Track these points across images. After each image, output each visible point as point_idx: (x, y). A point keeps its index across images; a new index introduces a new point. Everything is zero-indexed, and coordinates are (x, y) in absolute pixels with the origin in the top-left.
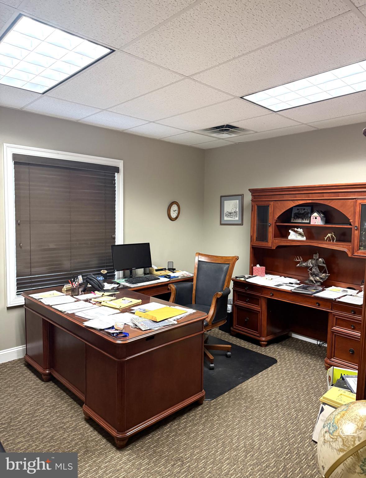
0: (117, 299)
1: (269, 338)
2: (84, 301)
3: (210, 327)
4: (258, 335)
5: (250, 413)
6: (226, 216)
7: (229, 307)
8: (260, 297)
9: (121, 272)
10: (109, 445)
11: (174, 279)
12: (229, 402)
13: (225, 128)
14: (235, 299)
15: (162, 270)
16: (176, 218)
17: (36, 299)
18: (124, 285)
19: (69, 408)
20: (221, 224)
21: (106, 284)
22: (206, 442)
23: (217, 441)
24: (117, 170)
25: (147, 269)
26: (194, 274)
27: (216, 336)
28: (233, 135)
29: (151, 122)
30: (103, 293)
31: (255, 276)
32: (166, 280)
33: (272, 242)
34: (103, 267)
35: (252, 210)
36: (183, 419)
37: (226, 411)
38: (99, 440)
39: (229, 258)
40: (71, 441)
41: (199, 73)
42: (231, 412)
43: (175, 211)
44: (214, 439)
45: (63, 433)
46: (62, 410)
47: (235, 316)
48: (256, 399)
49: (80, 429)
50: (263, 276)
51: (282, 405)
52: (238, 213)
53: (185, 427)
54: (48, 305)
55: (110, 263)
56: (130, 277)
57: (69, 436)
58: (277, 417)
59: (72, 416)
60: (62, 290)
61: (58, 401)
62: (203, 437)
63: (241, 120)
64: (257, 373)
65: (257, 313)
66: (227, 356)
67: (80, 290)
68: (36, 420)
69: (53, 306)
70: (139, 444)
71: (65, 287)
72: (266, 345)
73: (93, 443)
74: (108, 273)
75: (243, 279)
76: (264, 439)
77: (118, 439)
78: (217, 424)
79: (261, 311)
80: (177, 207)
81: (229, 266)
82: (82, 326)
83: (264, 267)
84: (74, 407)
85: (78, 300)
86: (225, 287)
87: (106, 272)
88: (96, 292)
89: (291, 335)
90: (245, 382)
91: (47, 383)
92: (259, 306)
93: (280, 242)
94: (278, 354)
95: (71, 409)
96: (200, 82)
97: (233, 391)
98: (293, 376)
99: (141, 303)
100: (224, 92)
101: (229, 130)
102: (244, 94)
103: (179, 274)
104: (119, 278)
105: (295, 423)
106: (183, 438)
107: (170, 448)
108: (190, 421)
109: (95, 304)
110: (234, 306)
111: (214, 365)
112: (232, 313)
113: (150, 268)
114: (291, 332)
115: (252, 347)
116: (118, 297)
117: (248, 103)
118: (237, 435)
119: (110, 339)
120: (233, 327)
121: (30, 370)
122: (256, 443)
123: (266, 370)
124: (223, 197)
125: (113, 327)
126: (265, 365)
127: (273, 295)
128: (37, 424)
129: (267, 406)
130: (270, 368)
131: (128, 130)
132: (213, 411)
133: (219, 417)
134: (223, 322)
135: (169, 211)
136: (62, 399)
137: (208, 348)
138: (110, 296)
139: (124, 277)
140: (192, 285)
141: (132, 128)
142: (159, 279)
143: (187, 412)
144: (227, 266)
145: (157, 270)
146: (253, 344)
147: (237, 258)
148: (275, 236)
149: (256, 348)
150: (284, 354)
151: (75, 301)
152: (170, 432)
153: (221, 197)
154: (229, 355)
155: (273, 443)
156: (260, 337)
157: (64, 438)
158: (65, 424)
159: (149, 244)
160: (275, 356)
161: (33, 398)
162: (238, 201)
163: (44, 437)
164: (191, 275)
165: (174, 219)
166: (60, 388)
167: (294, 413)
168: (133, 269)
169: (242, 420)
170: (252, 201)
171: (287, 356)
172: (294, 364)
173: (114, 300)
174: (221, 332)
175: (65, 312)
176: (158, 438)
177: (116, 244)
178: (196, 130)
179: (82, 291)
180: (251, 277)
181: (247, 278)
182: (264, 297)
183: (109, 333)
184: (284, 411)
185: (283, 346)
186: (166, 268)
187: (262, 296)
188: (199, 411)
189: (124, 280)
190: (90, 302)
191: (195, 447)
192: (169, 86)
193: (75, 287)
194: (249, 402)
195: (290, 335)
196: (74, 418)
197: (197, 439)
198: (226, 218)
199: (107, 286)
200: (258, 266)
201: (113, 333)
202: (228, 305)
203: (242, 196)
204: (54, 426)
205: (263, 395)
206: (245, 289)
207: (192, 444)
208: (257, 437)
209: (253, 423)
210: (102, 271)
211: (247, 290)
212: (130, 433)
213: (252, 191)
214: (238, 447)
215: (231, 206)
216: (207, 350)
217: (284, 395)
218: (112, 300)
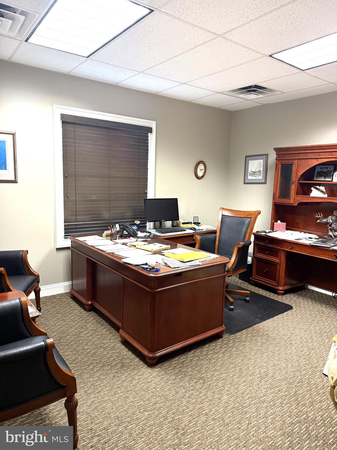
0: (149, 244)
1: (286, 288)
2: (121, 244)
3: (232, 272)
4: (276, 284)
5: (265, 348)
6: (250, 175)
7: (250, 259)
8: (279, 250)
9: (152, 223)
10: (141, 363)
11: (199, 231)
12: (246, 337)
13: (253, 88)
14: (256, 252)
15: (188, 223)
16: (203, 177)
17: (81, 241)
18: (154, 234)
19: (108, 332)
20: (245, 183)
21: (139, 233)
22: (225, 367)
23: (235, 367)
24: (150, 130)
25: (175, 222)
26: (218, 228)
27: (235, 284)
28: (261, 96)
29: (182, 83)
30: (136, 239)
31: (276, 231)
32: (192, 231)
33: (294, 199)
34: (137, 219)
35: (276, 169)
36: (206, 348)
37: (243, 345)
38: (133, 358)
39: (252, 212)
40: (110, 357)
41: (230, 31)
42: (248, 346)
43: (202, 170)
44: (232, 365)
45: (103, 351)
46: (102, 334)
47: (254, 268)
48: (272, 337)
49: (117, 349)
50: (283, 232)
51: (296, 343)
52: (262, 172)
53: (207, 355)
54: (92, 246)
55: (142, 215)
56: (160, 228)
57: (108, 353)
58: (290, 353)
59: (110, 339)
60: (102, 235)
61: (99, 327)
62: (223, 364)
63: (269, 80)
64: (273, 316)
65: (276, 265)
66: (246, 301)
67: (118, 236)
68: (81, 339)
69: (95, 247)
70: (166, 364)
71: (105, 233)
72: (283, 294)
73: (128, 361)
74: (140, 224)
75: (264, 233)
76: (278, 369)
77: (149, 358)
78: (235, 354)
79: (280, 263)
80: (203, 167)
81: (251, 220)
82: (120, 262)
83: (285, 223)
84: (112, 332)
85: (116, 243)
86: (246, 239)
87: (139, 222)
88: (131, 238)
89: (308, 286)
90: (262, 323)
91: (89, 312)
92: (278, 258)
93: (302, 199)
94: (294, 302)
95: (110, 334)
96: (231, 41)
97: (250, 329)
98: (308, 321)
99: (170, 248)
100: (254, 51)
101: (257, 90)
102: (274, 52)
103: (204, 227)
104: (150, 229)
105: (307, 359)
106: (205, 363)
107: (193, 369)
108: (212, 350)
109: (130, 247)
110: (254, 258)
111: (234, 306)
112: (251, 265)
113: (178, 221)
114: (308, 284)
115: (270, 295)
116: (150, 243)
117: (277, 61)
118: (253, 364)
119: (145, 273)
120: (252, 277)
121: (75, 301)
122: (270, 371)
123: (282, 314)
124: (248, 157)
125: (146, 264)
126: (282, 310)
127: (292, 248)
128: (82, 343)
129: (282, 343)
130: (286, 313)
131: (162, 92)
132: (232, 343)
133: (237, 349)
134: (243, 269)
135: (196, 170)
136: (102, 325)
137: (229, 292)
138: (143, 241)
139: (155, 228)
140: (216, 237)
141: (165, 90)
142: (186, 231)
143: (208, 343)
144: (249, 219)
145: (183, 223)
146: (271, 293)
147: (259, 213)
148: (297, 194)
149: (273, 296)
150: (299, 302)
151: (114, 244)
152: (194, 357)
153: (246, 157)
154: (248, 300)
155: (286, 373)
156: (277, 286)
157: (104, 355)
158: (105, 344)
159: (177, 199)
160: (291, 304)
161: (78, 323)
162: (262, 160)
163: (88, 353)
164: (215, 229)
165: (201, 178)
166: (100, 317)
167: (306, 351)
168: (163, 221)
169: (258, 353)
170: (276, 159)
171: (302, 304)
172: (309, 311)
173: (146, 244)
174: (240, 281)
175: (106, 251)
176: (183, 361)
177: (148, 198)
178: (224, 91)
179: (119, 237)
180: (272, 232)
181: (268, 233)
182: (284, 250)
183: (143, 268)
184: (298, 349)
185: (299, 295)
186: (191, 222)
187: (281, 249)
188: (220, 342)
189: (154, 230)
190: (126, 245)
191: (215, 370)
192: (202, 46)
193: (113, 232)
194: (266, 339)
195: (306, 287)
196: (112, 340)
197: (217, 364)
198: (250, 177)
199: (140, 234)
200: (279, 222)
201: (147, 268)
202: (248, 257)
203: (267, 155)
204: (96, 345)
205: (278, 334)
206: (265, 242)
207: (213, 368)
208: (271, 367)
209: (268, 356)
210: (135, 222)
211: (267, 243)
212: (159, 354)
213: (277, 150)
214: (253, 373)
215: (255, 165)
216: (228, 294)
217: (298, 335)
218: (145, 245)
